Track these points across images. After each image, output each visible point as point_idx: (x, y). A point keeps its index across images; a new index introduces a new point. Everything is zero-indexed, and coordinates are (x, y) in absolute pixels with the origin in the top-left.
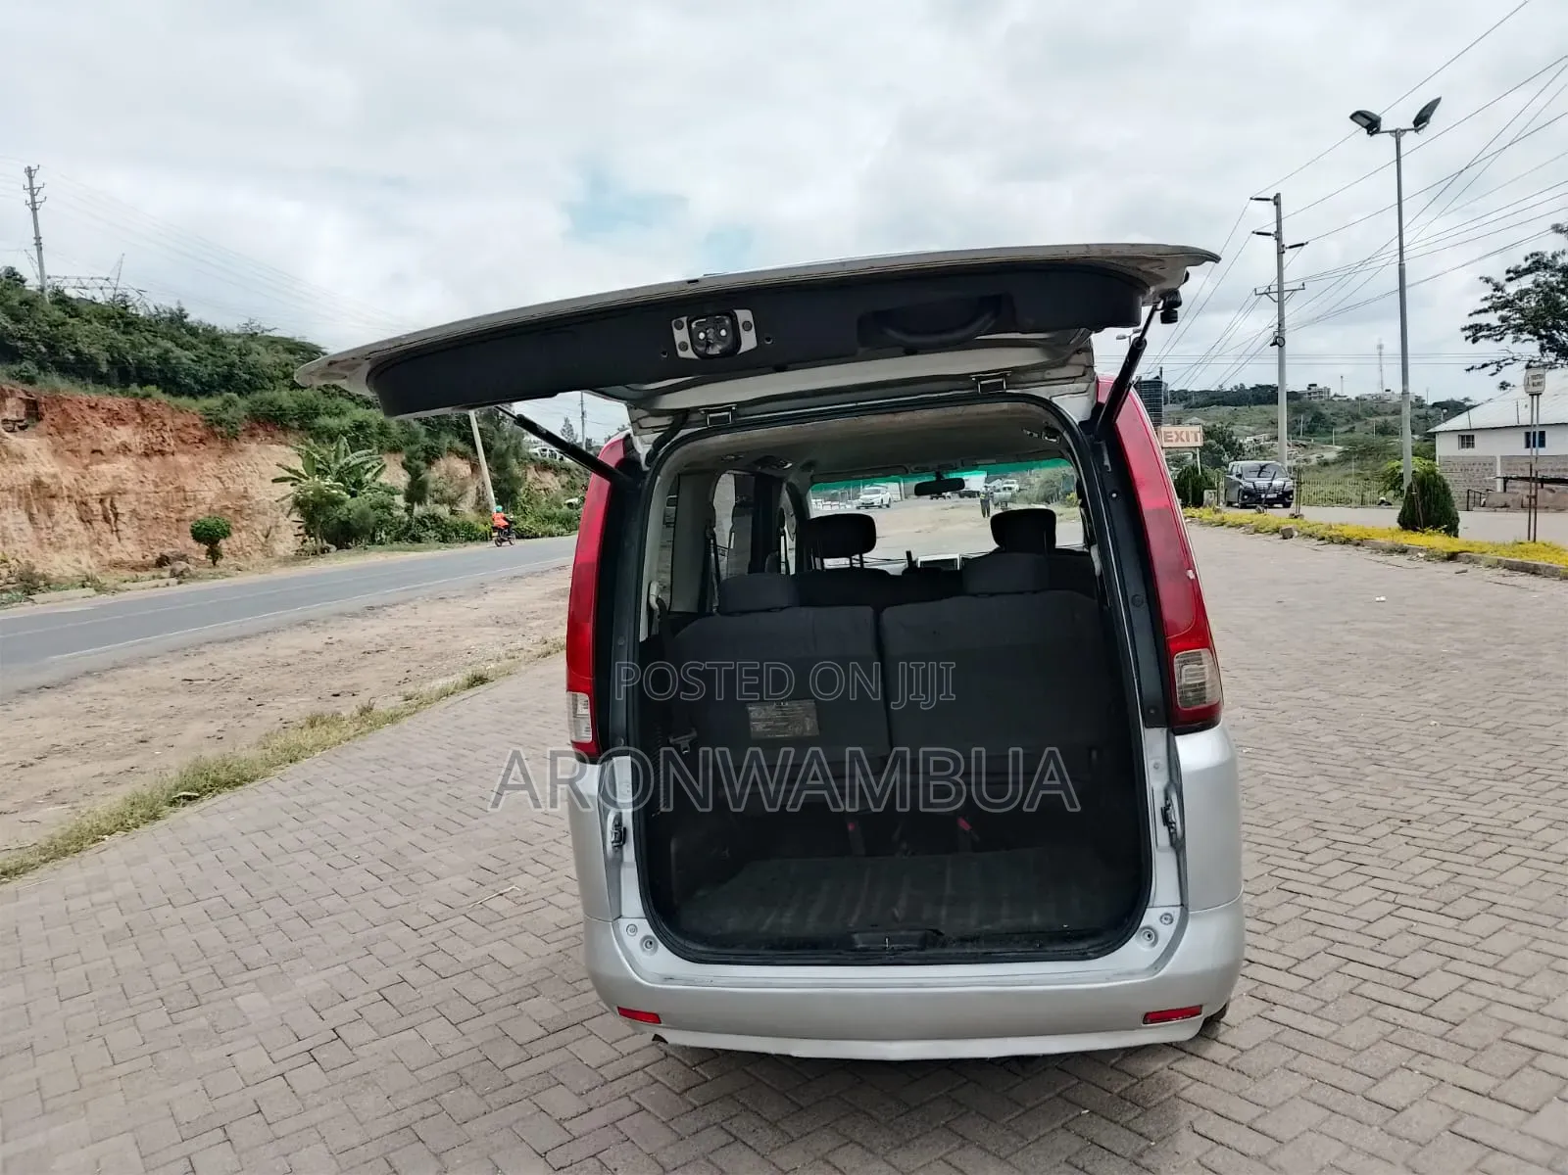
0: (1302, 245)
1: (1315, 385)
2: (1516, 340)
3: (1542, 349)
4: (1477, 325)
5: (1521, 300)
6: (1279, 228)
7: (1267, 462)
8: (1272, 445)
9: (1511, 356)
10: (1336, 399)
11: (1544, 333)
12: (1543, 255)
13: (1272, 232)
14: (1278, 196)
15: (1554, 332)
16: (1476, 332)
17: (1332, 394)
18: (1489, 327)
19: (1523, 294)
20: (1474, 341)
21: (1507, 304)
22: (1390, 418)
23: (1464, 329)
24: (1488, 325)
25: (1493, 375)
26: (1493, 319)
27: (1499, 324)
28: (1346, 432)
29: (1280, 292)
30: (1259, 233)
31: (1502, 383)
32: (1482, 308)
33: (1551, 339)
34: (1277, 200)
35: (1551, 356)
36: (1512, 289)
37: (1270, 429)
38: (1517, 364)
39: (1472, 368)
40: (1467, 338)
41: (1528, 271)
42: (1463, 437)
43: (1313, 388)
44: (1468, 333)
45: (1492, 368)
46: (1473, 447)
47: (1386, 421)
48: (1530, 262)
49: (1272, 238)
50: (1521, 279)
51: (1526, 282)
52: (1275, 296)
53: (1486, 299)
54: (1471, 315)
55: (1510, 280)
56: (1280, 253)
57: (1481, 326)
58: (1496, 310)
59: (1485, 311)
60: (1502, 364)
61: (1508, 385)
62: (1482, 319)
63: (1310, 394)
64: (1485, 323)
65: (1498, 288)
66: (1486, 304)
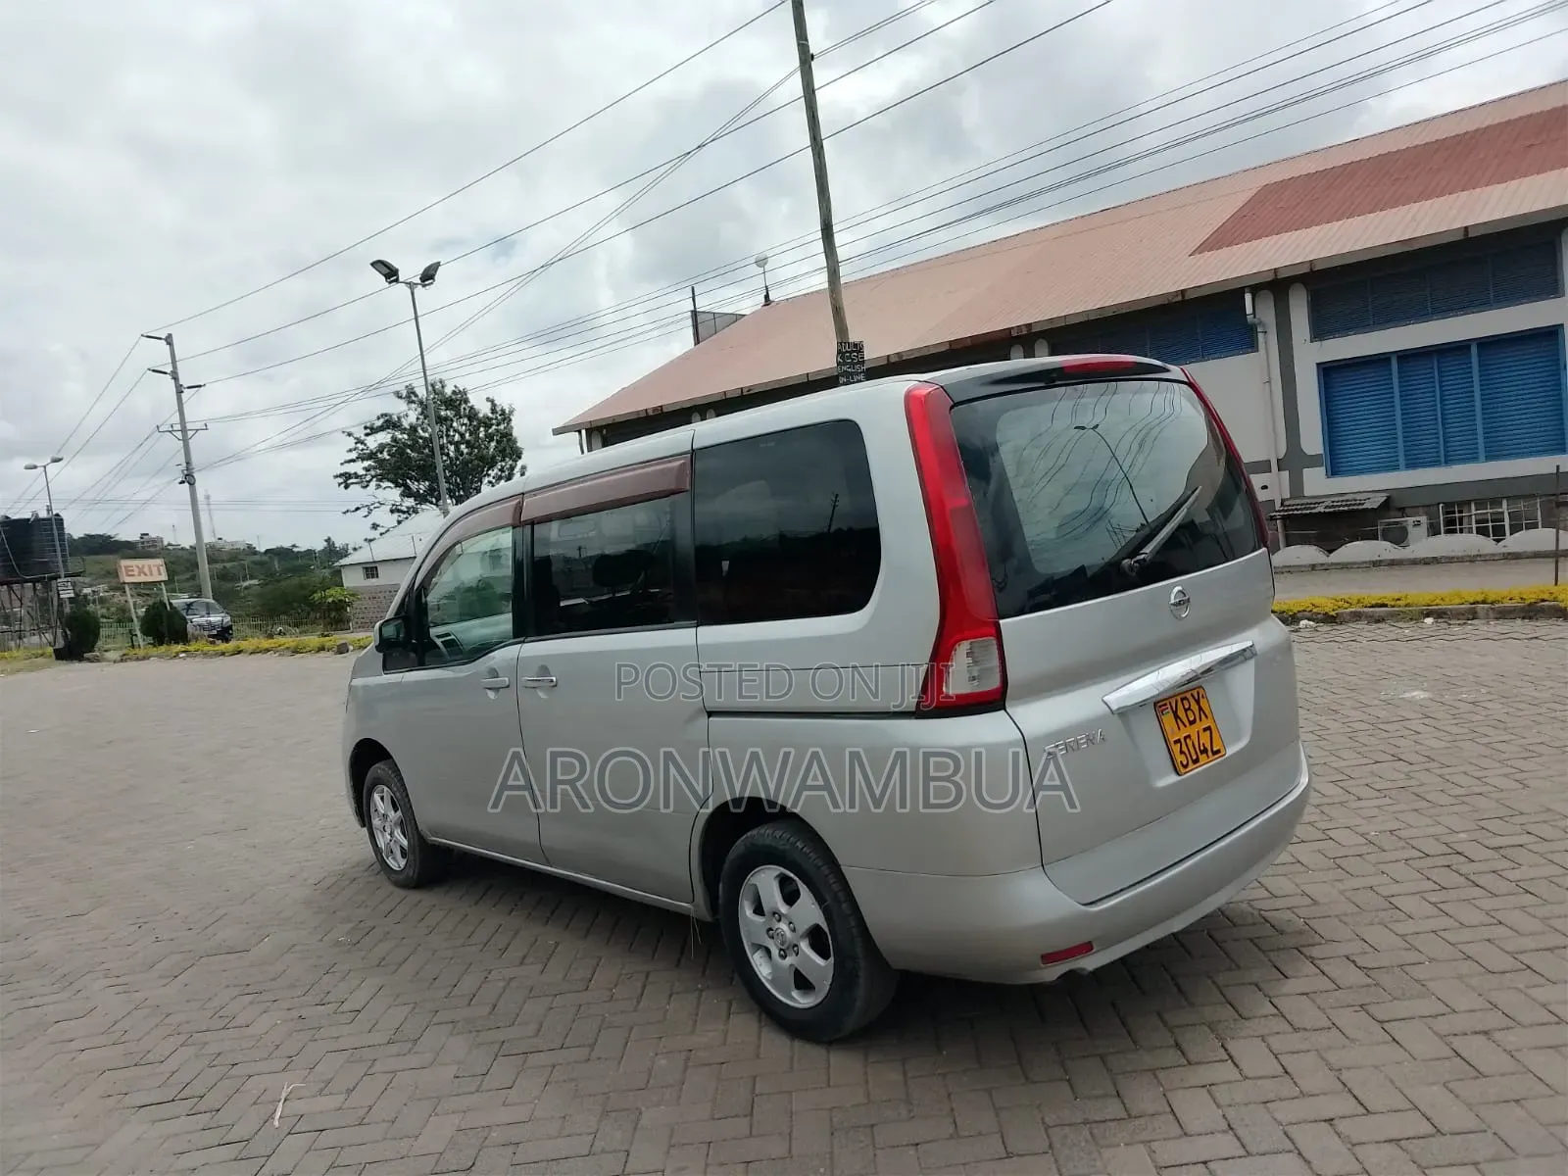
0: (200, 386)
1: (147, 534)
2: (378, 487)
3: (403, 495)
4: (346, 473)
5: (381, 453)
6: (175, 366)
7: (192, 600)
8: (113, 596)
9: (377, 500)
10: (170, 547)
11: (401, 481)
12: (391, 416)
13: (168, 372)
14: (170, 336)
15: (408, 481)
16: (346, 479)
17: (166, 543)
18: (356, 476)
19: (381, 448)
20: (346, 487)
21: (371, 456)
22: (228, 565)
23: (336, 477)
24: (355, 473)
25: (365, 517)
26: (358, 468)
27: (364, 473)
28: (187, 579)
29: (184, 430)
30: (154, 371)
31: (374, 524)
32: (350, 458)
33: (407, 487)
34: (169, 340)
35: (410, 502)
36: (373, 442)
37: (107, 580)
38: (383, 507)
39: (348, 511)
40: (340, 484)
41: (381, 429)
42: (366, 568)
43: (145, 537)
44: (341, 480)
45: (364, 511)
46: (377, 577)
47: (225, 567)
48: (382, 421)
49: (169, 377)
50: (376, 435)
51: (384, 437)
52: (179, 435)
53: (350, 451)
54: (342, 464)
55: (367, 435)
56: (179, 391)
57: (350, 475)
58: (363, 460)
59: (353, 461)
60: (372, 507)
61: (378, 526)
62: (351, 468)
63: (143, 543)
64: (353, 472)
65: (359, 441)
66: (354, 455)
